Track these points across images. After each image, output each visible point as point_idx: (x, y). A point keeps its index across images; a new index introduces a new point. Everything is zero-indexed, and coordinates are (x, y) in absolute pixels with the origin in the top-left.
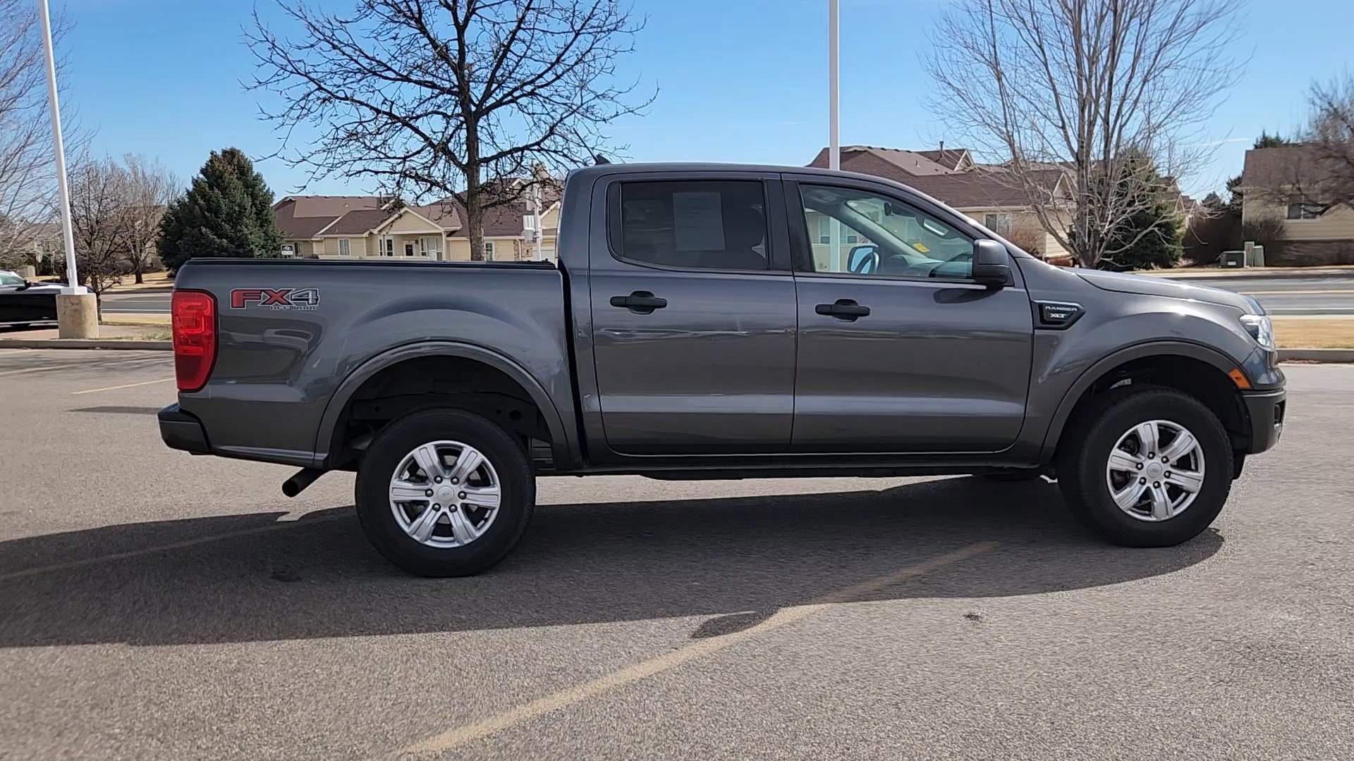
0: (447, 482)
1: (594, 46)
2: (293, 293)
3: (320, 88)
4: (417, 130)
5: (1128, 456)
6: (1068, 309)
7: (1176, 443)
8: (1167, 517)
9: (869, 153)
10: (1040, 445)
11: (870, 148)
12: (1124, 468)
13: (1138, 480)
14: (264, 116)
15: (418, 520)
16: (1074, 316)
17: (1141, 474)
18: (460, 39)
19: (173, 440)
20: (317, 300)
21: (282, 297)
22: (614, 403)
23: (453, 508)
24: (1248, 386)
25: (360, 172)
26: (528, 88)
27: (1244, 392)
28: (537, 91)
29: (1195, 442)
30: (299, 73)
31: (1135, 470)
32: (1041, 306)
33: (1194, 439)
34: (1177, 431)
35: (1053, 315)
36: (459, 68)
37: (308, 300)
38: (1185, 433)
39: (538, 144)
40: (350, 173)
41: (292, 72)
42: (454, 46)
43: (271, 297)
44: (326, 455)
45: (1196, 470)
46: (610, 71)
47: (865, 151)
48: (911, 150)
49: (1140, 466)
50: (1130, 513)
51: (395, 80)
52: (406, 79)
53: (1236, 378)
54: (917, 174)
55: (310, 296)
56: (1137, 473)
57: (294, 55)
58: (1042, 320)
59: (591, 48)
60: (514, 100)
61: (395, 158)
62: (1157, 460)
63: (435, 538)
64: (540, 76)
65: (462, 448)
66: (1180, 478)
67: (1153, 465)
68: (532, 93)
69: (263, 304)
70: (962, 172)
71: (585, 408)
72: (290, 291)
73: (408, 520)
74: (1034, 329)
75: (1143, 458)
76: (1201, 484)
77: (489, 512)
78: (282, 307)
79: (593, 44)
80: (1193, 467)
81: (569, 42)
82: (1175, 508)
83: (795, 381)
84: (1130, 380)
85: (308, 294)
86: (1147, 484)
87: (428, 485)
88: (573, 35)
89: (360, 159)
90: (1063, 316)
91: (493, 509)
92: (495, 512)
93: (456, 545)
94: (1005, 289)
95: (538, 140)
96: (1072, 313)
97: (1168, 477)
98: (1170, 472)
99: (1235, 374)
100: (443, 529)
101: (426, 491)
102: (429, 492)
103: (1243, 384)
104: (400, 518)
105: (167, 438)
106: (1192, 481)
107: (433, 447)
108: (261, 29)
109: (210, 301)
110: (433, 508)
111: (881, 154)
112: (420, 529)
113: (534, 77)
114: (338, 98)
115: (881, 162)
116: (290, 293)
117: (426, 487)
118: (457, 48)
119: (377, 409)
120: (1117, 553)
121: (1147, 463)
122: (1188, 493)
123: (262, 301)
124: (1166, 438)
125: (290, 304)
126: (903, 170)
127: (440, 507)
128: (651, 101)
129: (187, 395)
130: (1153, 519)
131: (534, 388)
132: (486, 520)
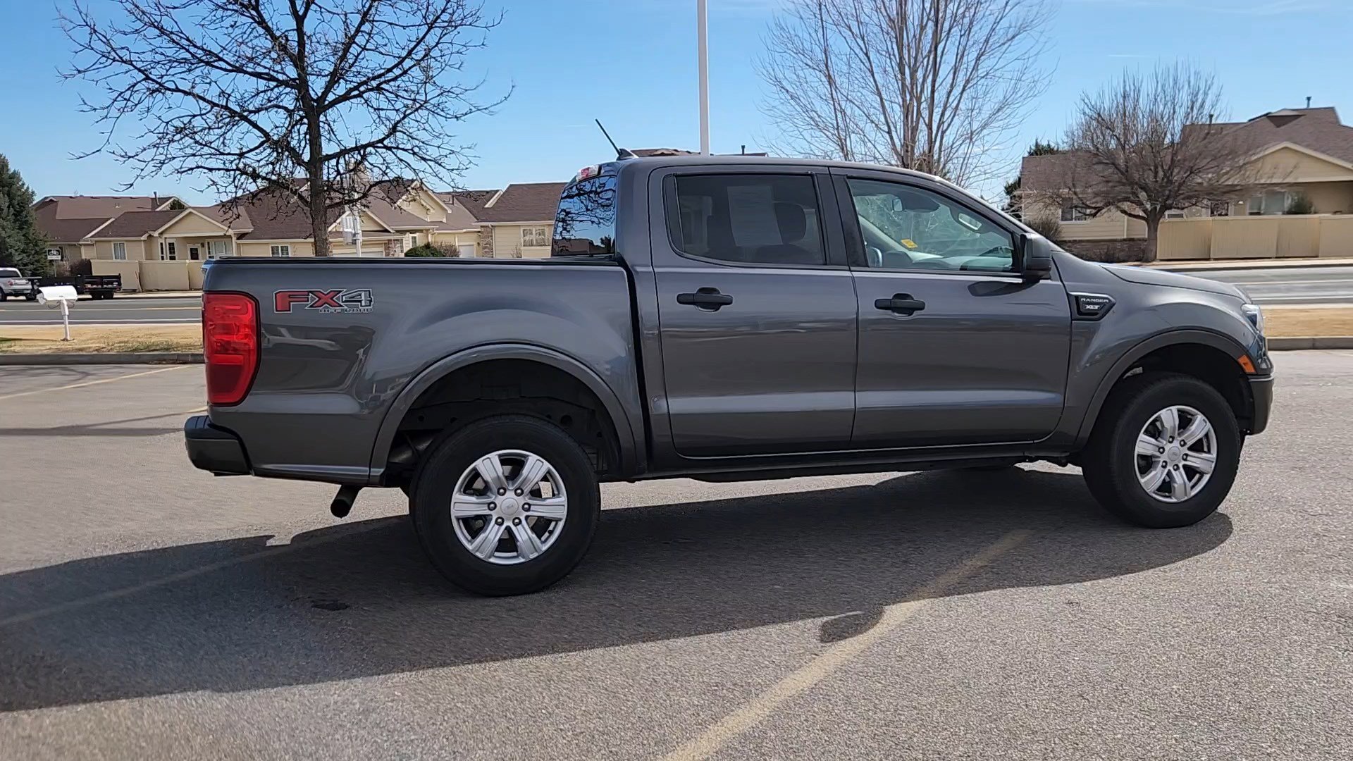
0: (510, 494)
1: (441, 41)
2: (344, 294)
3: (147, 78)
4: (255, 125)
5: (1153, 440)
6: (1101, 301)
7: (1193, 427)
8: (1186, 498)
9: (676, 156)
10: (1076, 434)
11: (674, 149)
12: (1149, 453)
13: (1161, 464)
14: (86, 108)
15: (482, 536)
16: (1106, 307)
17: (1163, 457)
18: (300, 30)
19: (201, 460)
20: (371, 301)
21: (332, 299)
22: (680, 404)
23: (517, 521)
24: (1253, 371)
25: (192, 169)
26: (374, 84)
27: (1249, 377)
28: (384, 86)
29: (1209, 425)
30: (123, 61)
31: (1158, 454)
32: (1077, 297)
33: (1208, 423)
34: (1192, 415)
35: (1088, 307)
36: (299, 60)
37: (360, 301)
38: (1200, 417)
39: (381, 141)
40: (183, 170)
41: (114, 60)
42: (293, 36)
43: (320, 299)
44: (382, 470)
45: (1209, 452)
46: (457, 66)
47: (672, 154)
49: (1161, 450)
50: (1154, 495)
51: (231, 71)
52: (239, 70)
53: (1244, 364)
55: (363, 298)
56: (1159, 457)
57: (118, 41)
58: (1080, 312)
59: (438, 43)
60: (360, 95)
61: (229, 154)
62: (1176, 443)
63: (497, 554)
64: (390, 70)
65: (525, 456)
66: (1195, 461)
67: (1173, 448)
68: (378, 89)
69: (311, 306)
71: (653, 411)
72: (340, 292)
73: (469, 538)
74: (1072, 320)
75: (1165, 442)
76: (1213, 465)
77: (553, 523)
78: (332, 309)
79: (440, 38)
80: (1206, 449)
81: (421, 36)
82: (1193, 487)
83: (855, 377)
84: (1141, 368)
85: (360, 295)
86: (1168, 468)
87: (491, 498)
88: (425, 28)
89: (194, 155)
90: (1097, 307)
91: (557, 520)
92: (561, 524)
93: (521, 560)
94: (1042, 282)
95: (381, 138)
96: (1104, 304)
97: (1185, 460)
98: (1187, 455)
99: (1243, 360)
100: (508, 543)
101: (489, 504)
102: (492, 505)
103: (1249, 369)
104: (461, 534)
105: (195, 458)
106: (1206, 462)
107: (497, 458)
108: (80, 13)
109: (251, 306)
110: (496, 522)
112: (484, 545)
113: (383, 71)
114: (169, 89)
116: (341, 294)
117: (489, 500)
118: (297, 39)
119: (421, 418)
120: (1146, 535)
121: (1168, 447)
122: (1202, 474)
123: (310, 303)
124: (1185, 421)
125: (341, 306)
127: (503, 520)
128: (506, 98)
129: (221, 409)
130: (1174, 500)
131: (602, 391)
132: (551, 533)
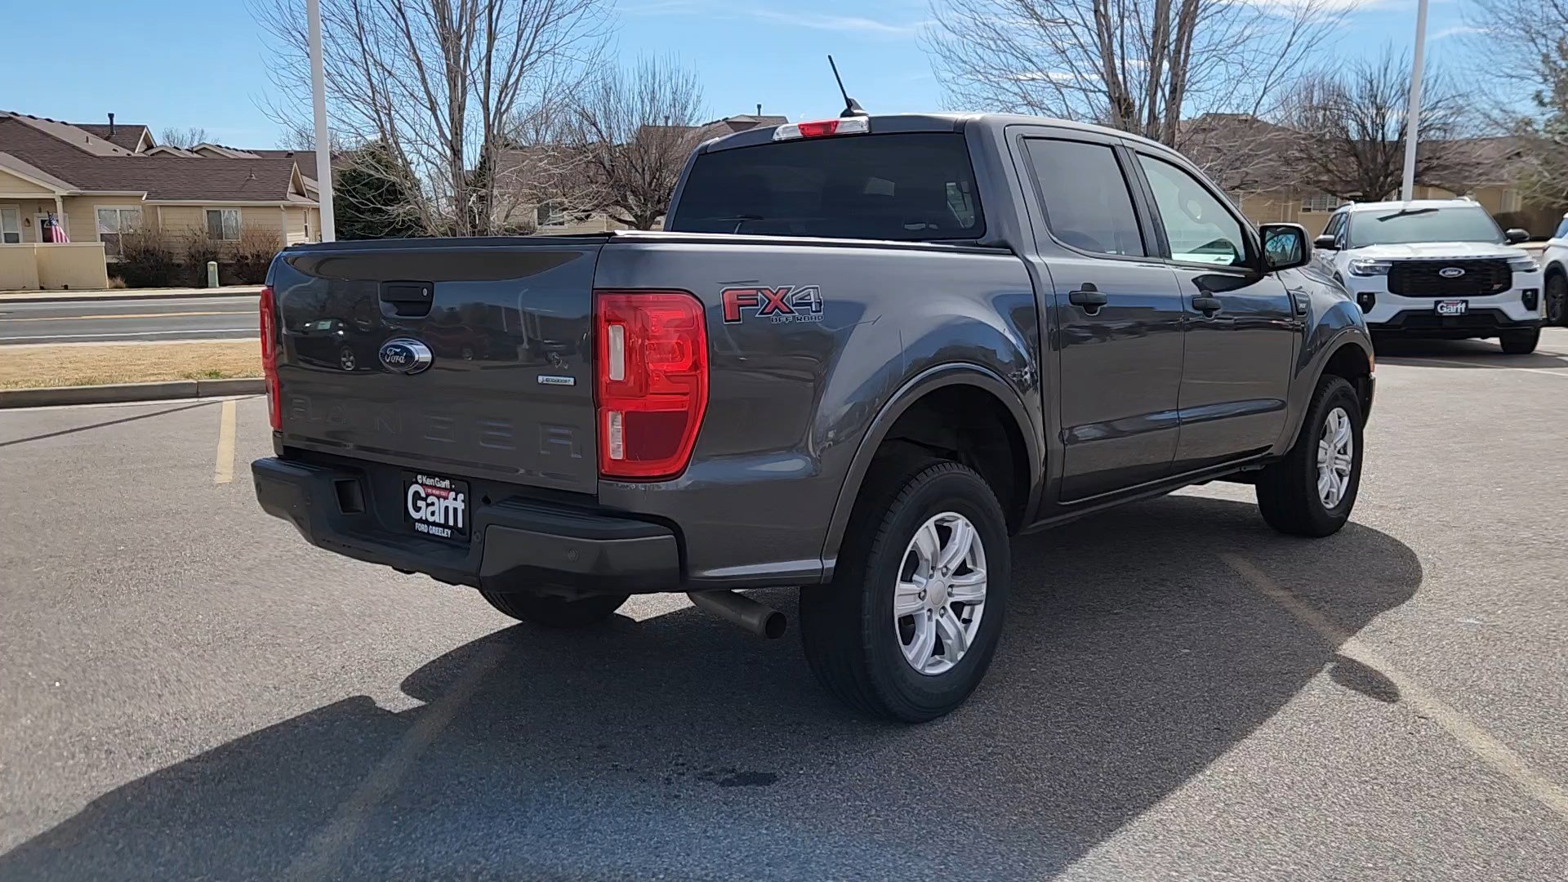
2: (792, 296)
5: (1325, 445)
6: (1306, 299)
8: (1338, 502)
9: (17, 121)
11: (13, 113)
13: (1325, 469)
15: (918, 639)
16: (1308, 306)
17: (1326, 462)
20: (821, 304)
23: (942, 611)
29: (1349, 424)
32: (1294, 296)
34: (1341, 417)
35: (1301, 305)
37: (810, 305)
38: (1345, 418)
43: (770, 301)
44: (834, 561)
45: (1348, 453)
47: (10, 118)
48: (69, 122)
50: (1326, 503)
54: (98, 155)
58: (1297, 311)
62: (1332, 447)
63: (935, 660)
65: (953, 520)
66: (1342, 464)
67: (1330, 452)
69: (760, 313)
70: (143, 155)
72: (790, 290)
73: (902, 644)
75: (1328, 447)
76: (1351, 463)
78: (784, 317)
82: (1341, 490)
83: (1179, 389)
85: (810, 295)
86: (1329, 473)
87: (922, 583)
93: (951, 664)
94: (1265, 278)
96: (1307, 303)
97: (1335, 463)
98: (1337, 459)
102: (923, 594)
104: (900, 639)
106: (1347, 463)
107: (933, 526)
110: (927, 617)
111: (29, 122)
112: (921, 651)
115: (38, 135)
116: (790, 294)
117: (922, 587)
122: (1345, 477)
123: (760, 308)
125: (792, 312)
126: (74, 147)
127: (932, 614)
130: (1332, 506)
132: (968, 622)
